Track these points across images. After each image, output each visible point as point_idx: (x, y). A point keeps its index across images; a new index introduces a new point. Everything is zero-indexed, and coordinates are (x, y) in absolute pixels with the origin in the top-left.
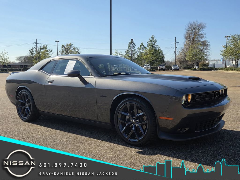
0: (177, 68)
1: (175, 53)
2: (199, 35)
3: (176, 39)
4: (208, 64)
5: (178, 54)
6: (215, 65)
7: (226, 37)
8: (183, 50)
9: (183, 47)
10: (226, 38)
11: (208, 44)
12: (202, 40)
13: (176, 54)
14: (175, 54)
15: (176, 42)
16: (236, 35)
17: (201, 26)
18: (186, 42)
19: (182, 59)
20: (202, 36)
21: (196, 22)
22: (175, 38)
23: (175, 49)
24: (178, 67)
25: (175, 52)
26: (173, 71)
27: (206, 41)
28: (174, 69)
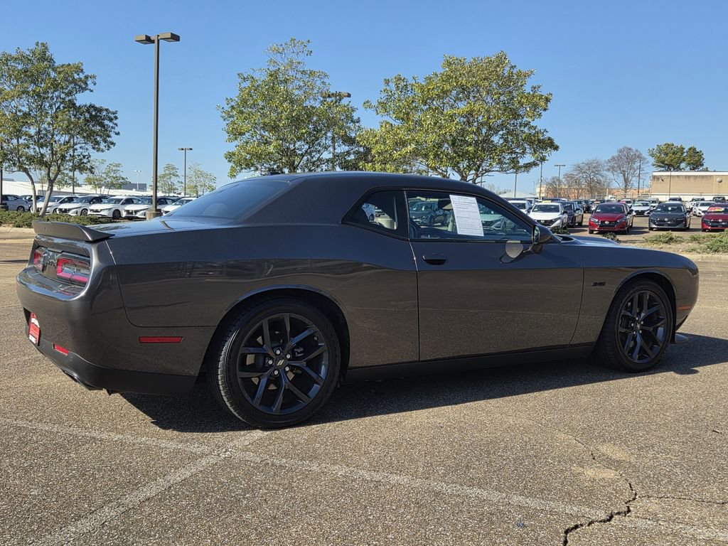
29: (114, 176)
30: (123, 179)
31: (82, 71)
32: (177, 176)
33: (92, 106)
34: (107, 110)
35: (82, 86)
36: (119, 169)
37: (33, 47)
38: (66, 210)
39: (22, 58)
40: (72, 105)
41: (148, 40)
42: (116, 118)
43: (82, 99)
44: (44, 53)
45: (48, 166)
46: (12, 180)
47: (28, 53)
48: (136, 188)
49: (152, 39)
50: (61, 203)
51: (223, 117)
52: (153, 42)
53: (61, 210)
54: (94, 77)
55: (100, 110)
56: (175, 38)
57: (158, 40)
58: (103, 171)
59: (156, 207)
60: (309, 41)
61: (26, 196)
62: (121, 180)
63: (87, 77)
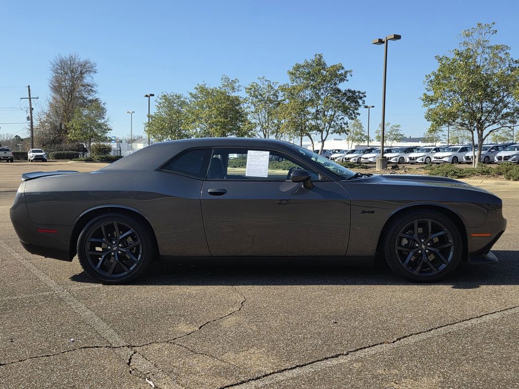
0: (42, 156)
1: (30, 121)
2: (83, 86)
3: (29, 90)
4: (109, 149)
5: (36, 123)
6: (120, 151)
7: (147, 96)
8: (48, 116)
9: (47, 109)
10: (148, 98)
11: (103, 106)
12: (90, 98)
13: (32, 123)
14: (30, 124)
15: (30, 96)
16: (172, 94)
17: (86, 68)
18: (54, 98)
19: (46, 136)
20: (89, 88)
21: (73, 57)
22: (28, 88)
23: (29, 111)
24: (44, 153)
25: (30, 119)
26: (33, 163)
27: (97, 99)
28: (35, 159)
29: (396, 133)
30: (401, 135)
31: (343, 68)
32: (442, 131)
33: (349, 91)
34: (359, 92)
35: (342, 78)
36: (398, 128)
37: (313, 58)
38: (348, 158)
39: (308, 65)
40: (339, 91)
41: (381, 41)
42: (365, 96)
43: (343, 87)
44: (320, 60)
45: (321, 131)
46: (341, 140)
47: (310, 62)
48: (421, 141)
49: (383, 40)
50: (347, 154)
51: (427, 89)
52: (383, 42)
53: (346, 158)
54: (350, 71)
55: (354, 92)
56: (397, 37)
57: (387, 41)
58: (388, 131)
59: (383, 155)
60: (494, 23)
61: (333, 150)
62: (400, 137)
63: (346, 72)
